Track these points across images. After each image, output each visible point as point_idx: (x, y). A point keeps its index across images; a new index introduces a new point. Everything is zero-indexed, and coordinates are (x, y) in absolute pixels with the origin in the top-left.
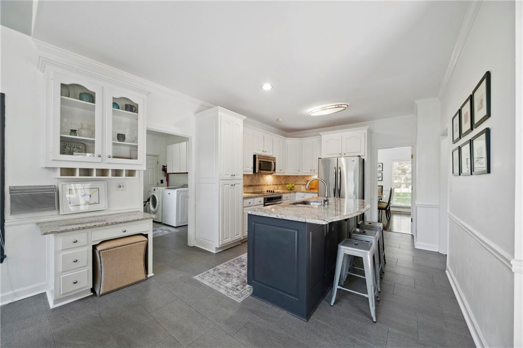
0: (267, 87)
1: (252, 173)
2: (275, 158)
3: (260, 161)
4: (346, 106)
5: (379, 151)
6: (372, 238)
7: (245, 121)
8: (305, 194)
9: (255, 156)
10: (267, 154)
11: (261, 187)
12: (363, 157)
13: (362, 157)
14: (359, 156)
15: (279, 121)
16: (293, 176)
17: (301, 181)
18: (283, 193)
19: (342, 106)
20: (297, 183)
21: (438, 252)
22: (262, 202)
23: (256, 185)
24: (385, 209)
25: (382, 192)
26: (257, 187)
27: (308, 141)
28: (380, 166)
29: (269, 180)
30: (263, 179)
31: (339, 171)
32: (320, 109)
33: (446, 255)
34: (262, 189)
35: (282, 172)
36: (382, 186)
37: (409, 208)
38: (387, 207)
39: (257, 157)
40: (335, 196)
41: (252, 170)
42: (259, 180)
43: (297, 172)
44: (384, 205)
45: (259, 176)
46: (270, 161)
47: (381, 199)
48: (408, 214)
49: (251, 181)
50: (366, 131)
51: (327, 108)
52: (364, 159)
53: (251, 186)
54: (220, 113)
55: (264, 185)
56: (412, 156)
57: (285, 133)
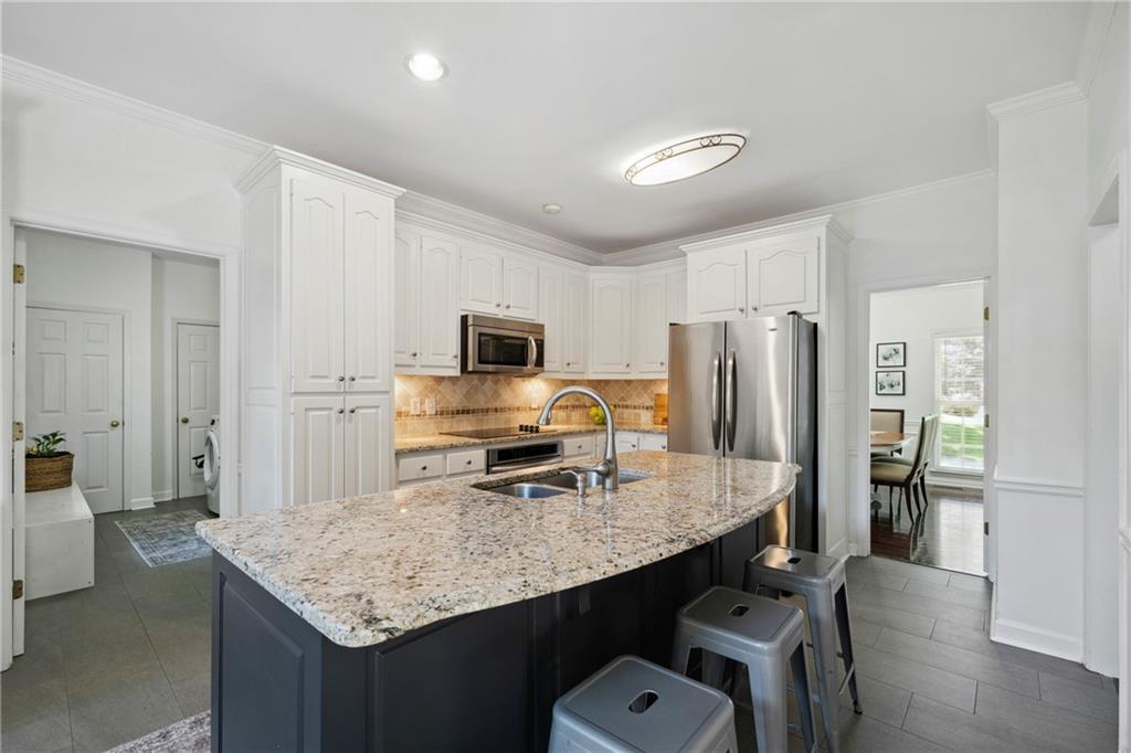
0: (426, 66)
1: (456, 372)
2: (543, 326)
3: (480, 334)
4: (740, 142)
5: (873, 297)
6: (761, 652)
7: (400, 203)
8: (641, 435)
9: (464, 319)
10: (516, 314)
11: (506, 415)
12: (812, 319)
13: (804, 317)
14: (794, 313)
15: (549, 212)
16: (616, 381)
17: (639, 395)
18: (565, 434)
19: (725, 140)
20: (628, 403)
21: (1082, 666)
22: (482, 464)
23: (487, 410)
24: (905, 484)
25: (902, 431)
26: (492, 416)
27: (655, 273)
28: (896, 352)
29: (535, 395)
30: (513, 390)
31: (730, 362)
32: (653, 159)
33: (1116, 681)
34: (508, 420)
35: (571, 369)
36: (902, 412)
37: (979, 477)
38: (910, 477)
39: (470, 322)
40: (717, 447)
41: (457, 363)
42: (496, 395)
43: (622, 368)
44: (901, 472)
45: (496, 382)
46: (525, 335)
47: (899, 451)
48: (976, 496)
49: (468, 396)
50: (822, 232)
51: (676, 150)
52: (816, 325)
53: (466, 412)
54: (288, 172)
55: (518, 409)
56: (987, 310)
57: (591, 254)
